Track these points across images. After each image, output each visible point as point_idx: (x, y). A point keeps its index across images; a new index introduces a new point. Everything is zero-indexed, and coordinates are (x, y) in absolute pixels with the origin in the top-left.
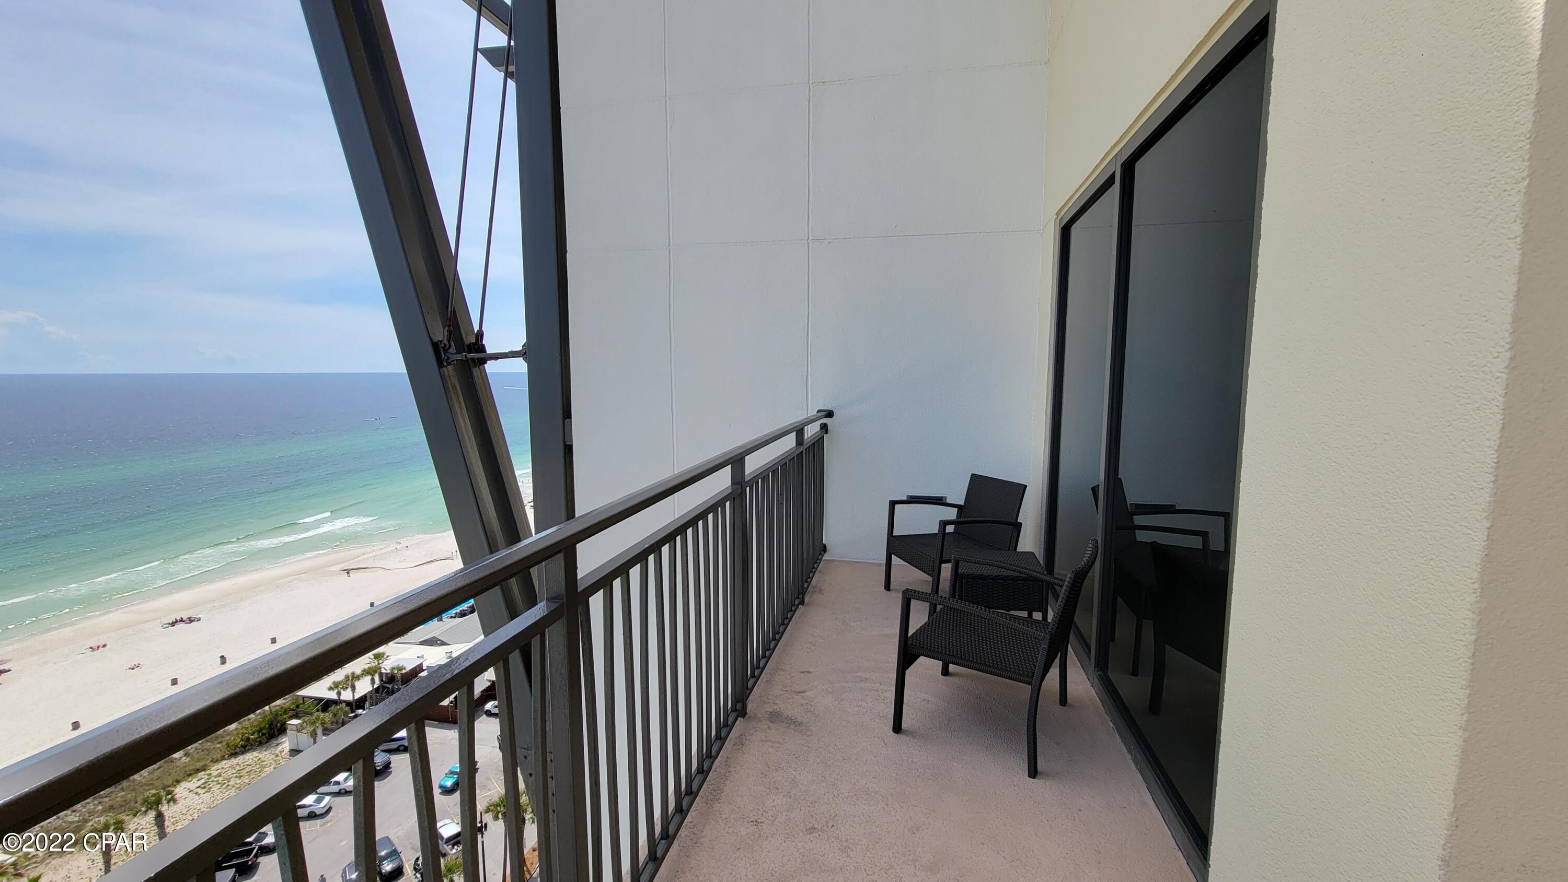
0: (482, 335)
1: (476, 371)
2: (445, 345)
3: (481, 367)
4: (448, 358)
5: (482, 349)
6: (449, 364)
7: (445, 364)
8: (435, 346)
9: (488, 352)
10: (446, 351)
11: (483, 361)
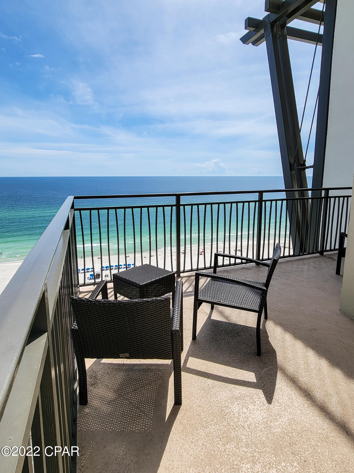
0: (305, 161)
1: (302, 172)
2: (293, 164)
3: (304, 171)
4: (293, 168)
5: (305, 165)
6: (294, 170)
7: (293, 170)
8: (290, 164)
9: (306, 166)
10: (293, 166)
11: (304, 169)
